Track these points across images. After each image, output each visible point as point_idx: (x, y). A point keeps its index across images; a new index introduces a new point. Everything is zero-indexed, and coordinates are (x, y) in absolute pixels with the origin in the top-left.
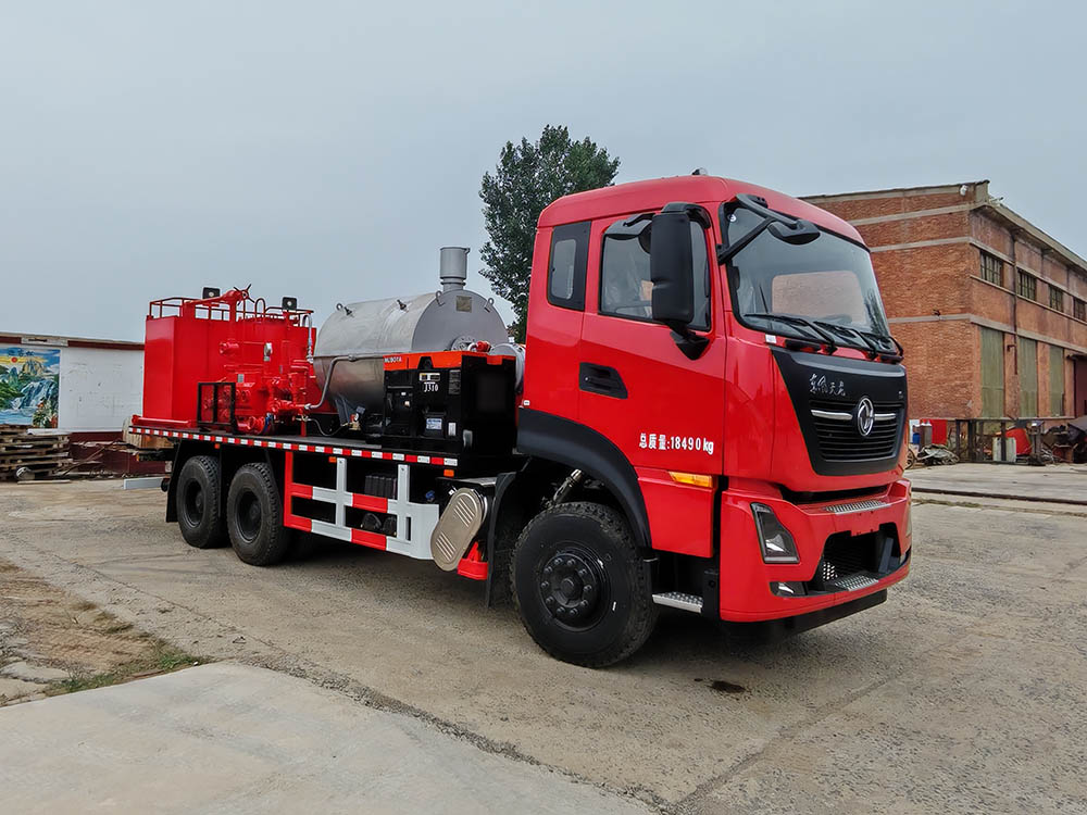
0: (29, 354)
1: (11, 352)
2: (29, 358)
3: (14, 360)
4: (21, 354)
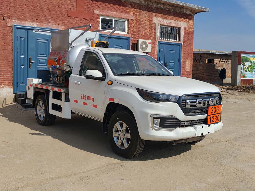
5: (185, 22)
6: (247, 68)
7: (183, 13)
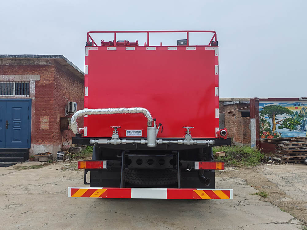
0: (303, 105)
1: (295, 105)
2: (303, 107)
3: (297, 108)
4: (299, 105)
5: (38, 74)
6: (281, 123)
7: (33, 65)
